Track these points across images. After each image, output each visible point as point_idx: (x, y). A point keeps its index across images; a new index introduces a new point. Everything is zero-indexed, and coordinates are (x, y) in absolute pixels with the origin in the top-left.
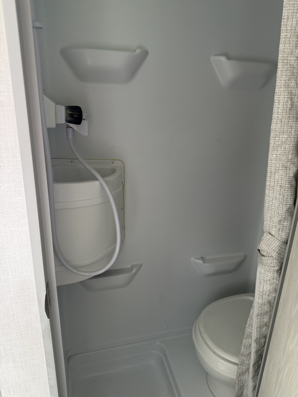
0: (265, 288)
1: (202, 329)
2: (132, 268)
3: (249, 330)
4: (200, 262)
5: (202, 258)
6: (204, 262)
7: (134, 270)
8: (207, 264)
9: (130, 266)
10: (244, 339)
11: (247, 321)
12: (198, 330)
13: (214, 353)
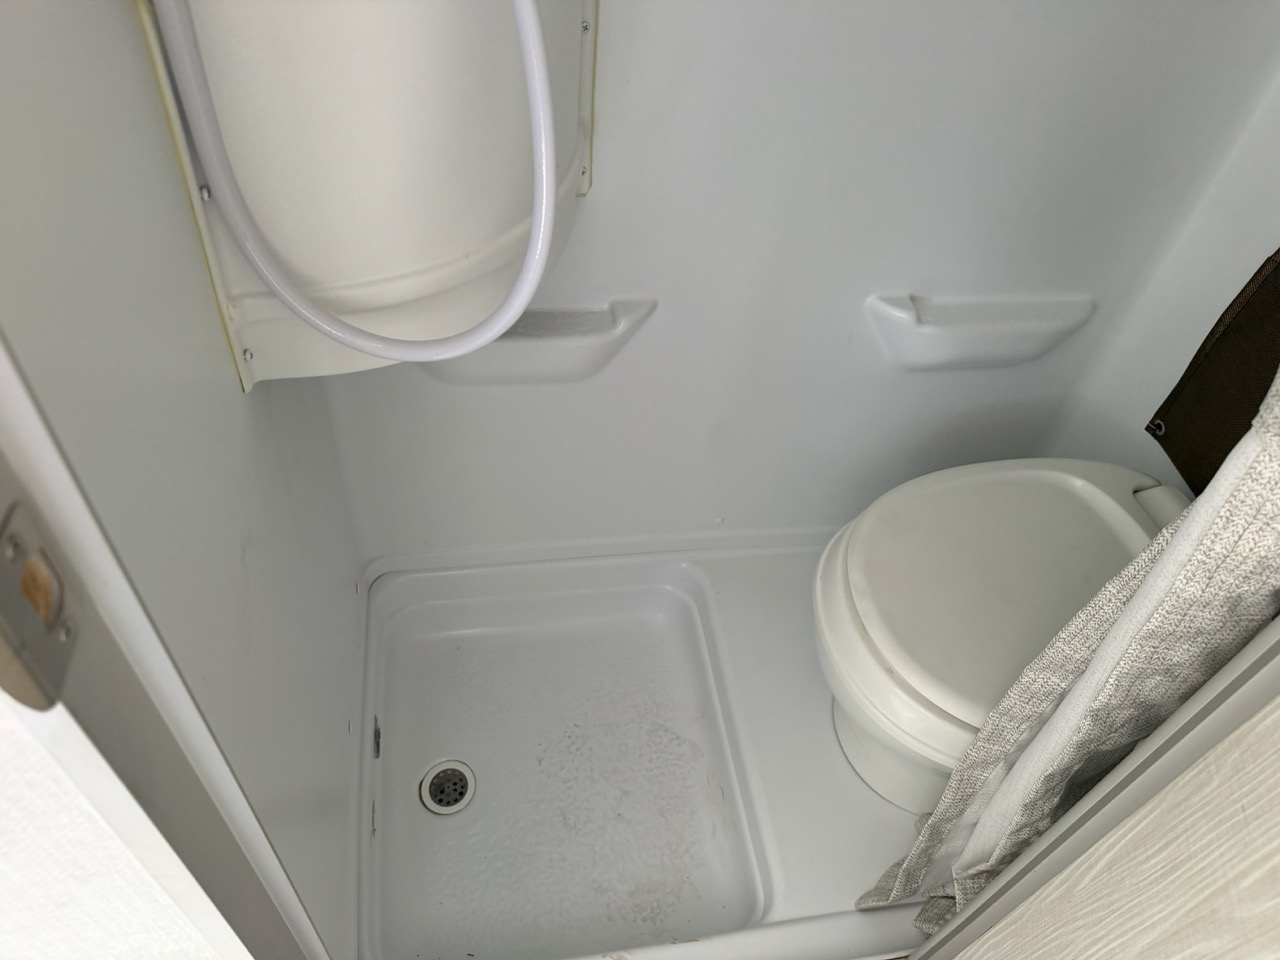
0: (1244, 548)
1: (855, 577)
2: (613, 316)
3: (1066, 648)
4: (903, 316)
5: (913, 299)
6: (919, 320)
7: (623, 325)
8: (927, 330)
9: (606, 306)
10: (1031, 670)
11: (1070, 619)
12: (839, 573)
13: (890, 671)
